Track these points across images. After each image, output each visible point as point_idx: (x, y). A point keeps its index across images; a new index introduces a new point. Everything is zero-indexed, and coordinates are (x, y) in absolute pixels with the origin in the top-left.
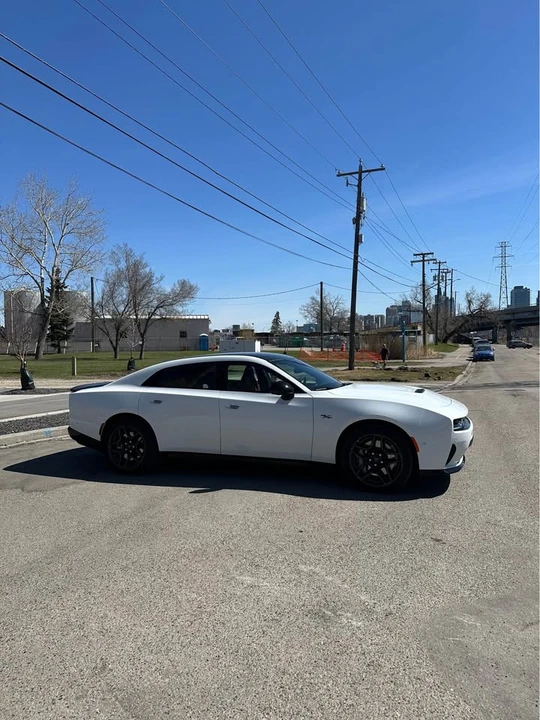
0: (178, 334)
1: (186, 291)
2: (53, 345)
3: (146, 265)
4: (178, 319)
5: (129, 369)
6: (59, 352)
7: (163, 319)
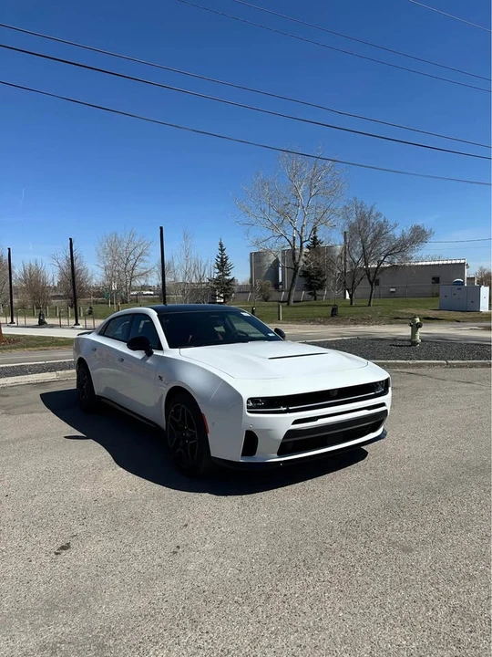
0: (431, 280)
1: (419, 236)
2: (310, 294)
3: (379, 215)
4: (410, 266)
5: (332, 316)
6: (315, 299)
7: (394, 267)
